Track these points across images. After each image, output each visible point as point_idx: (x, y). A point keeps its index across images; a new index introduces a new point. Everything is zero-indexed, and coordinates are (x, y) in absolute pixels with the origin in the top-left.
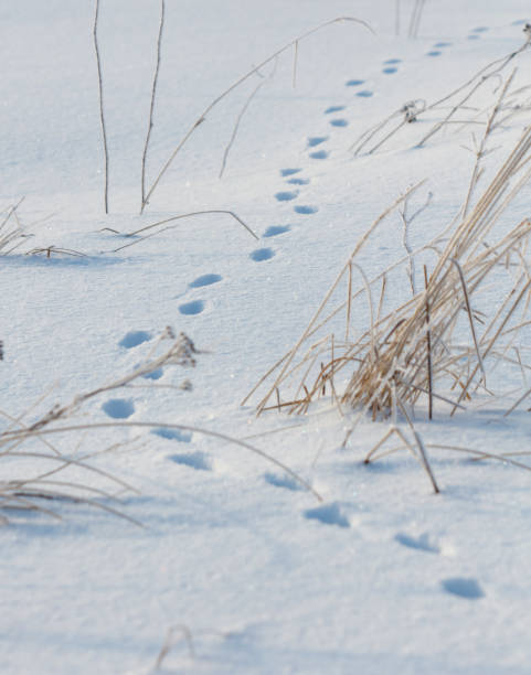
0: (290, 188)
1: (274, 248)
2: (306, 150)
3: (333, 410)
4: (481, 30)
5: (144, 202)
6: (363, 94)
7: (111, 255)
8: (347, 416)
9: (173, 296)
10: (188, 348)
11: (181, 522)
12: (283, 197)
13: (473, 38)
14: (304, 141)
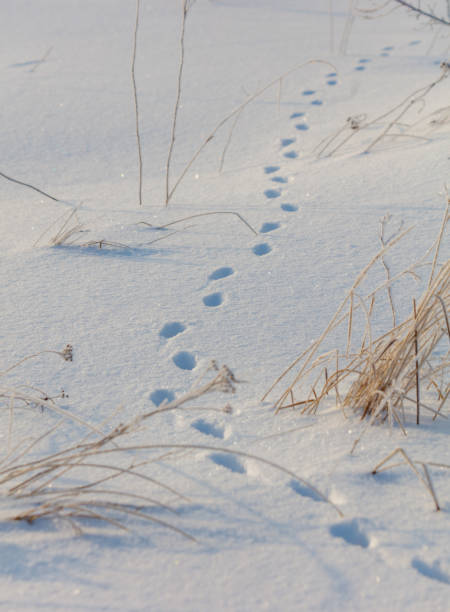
0: (275, 186)
1: (270, 243)
2: (280, 149)
3: (338, 412)
4: (388, 49)
5: (168, 198)
6: (316, 103)
7: (147, 247)
8: (350, 419)
9: (197, 288)
10: (229, 377)
11: (228, 536)
12: (271, 194)
13: (385, 55)
14: (278, 141)
